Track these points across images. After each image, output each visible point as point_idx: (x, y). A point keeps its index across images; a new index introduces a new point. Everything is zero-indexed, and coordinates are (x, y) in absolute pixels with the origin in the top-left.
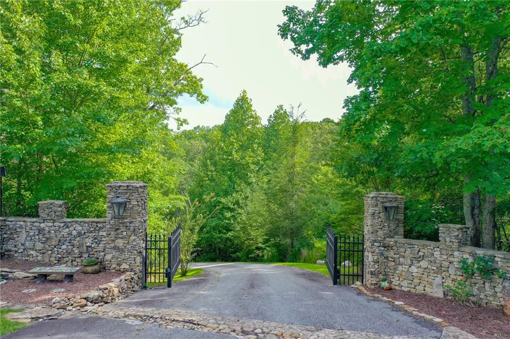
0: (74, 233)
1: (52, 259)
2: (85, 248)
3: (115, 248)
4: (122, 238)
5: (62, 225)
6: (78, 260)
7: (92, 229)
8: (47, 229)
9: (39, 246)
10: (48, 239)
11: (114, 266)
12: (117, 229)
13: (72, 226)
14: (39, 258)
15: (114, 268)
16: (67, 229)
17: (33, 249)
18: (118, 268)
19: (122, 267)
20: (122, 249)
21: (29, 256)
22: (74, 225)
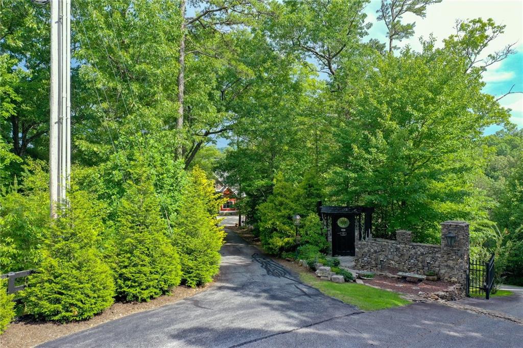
0: (419, 253)
1: (405, 268)
2: (426, 264)
3: (447, 266)
4: (453, 260)
5: (411, 247)
6: (421, 270)
7: (430, 252)
8: (401, 248)
9: (397, 258)
10: (402, 255)
11: (446, 278)
12: (448, 254)
13: (417, 248)
14: (397, 266)
15: (447, 280)
16: (414, 250)
17: (392, 260)
18: (449, 280)
19: (452, 279)
20: (452, 268)
21: (390, 264)
22: (419, 248)
